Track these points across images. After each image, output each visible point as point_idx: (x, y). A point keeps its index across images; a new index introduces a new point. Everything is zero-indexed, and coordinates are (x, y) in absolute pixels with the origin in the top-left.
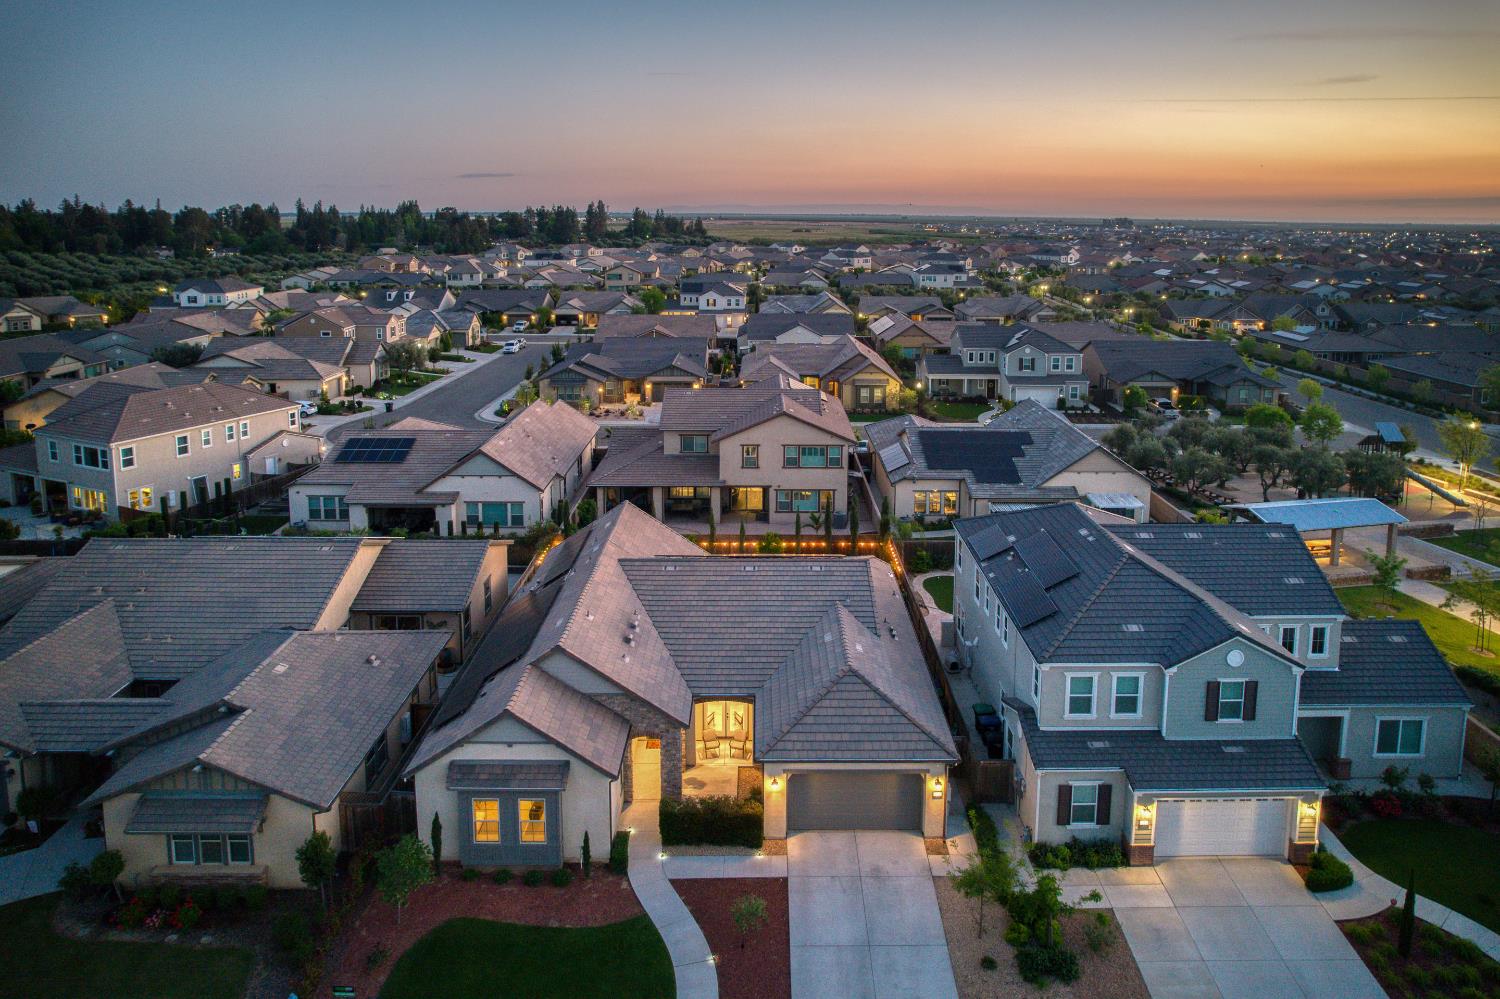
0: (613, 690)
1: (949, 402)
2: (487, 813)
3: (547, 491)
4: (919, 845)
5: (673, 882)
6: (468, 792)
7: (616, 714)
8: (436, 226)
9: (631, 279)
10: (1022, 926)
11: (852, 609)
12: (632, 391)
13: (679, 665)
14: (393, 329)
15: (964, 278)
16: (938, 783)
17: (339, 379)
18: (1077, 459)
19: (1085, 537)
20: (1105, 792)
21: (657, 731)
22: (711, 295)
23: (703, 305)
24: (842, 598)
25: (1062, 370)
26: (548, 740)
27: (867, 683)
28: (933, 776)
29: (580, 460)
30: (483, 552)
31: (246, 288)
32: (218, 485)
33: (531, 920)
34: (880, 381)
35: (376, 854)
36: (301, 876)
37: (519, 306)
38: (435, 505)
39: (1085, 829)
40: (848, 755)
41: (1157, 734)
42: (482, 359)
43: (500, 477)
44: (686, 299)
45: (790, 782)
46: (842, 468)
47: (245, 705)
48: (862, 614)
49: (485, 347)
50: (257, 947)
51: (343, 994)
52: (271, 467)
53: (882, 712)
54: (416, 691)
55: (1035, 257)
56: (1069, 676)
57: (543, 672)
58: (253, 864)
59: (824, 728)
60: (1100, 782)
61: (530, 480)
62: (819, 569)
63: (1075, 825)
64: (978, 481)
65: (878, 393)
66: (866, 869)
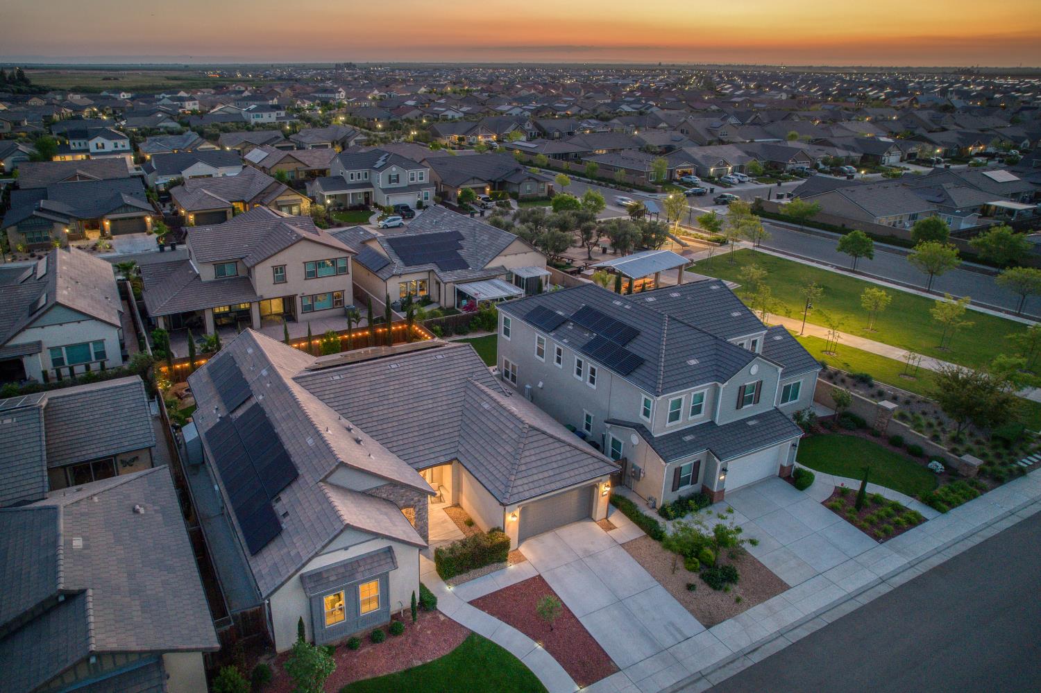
0: (379, 483)
1: (341, 211)
4: (596, 527)
5: (471, 603)
7: (384, 500)
10: (692, 559)
11: (481, 381)
12: (91, 228)
15: (280, 113)
16: (605, 486)
18: (505, 247)
19: (621, 306)
20: (696, 467)
21: (412, 503)
22: (100, 140)
23: (93, 149)
24: (470, 375)
25: (417, 181)
26: (377, 536)
28: (603, 483)
33: (401, 667)
34: (295, 200)
38: (22, 356)
39: (686, 490)
40: (558, 485)
41: (712, 423)
43: (79, 322)
44: (73, 144)
45: (521, 514)
46: (348, 273)
47: (82, 587)
55: (317, 95)
56: (670, 401)
57: (330, 484)
59: (535, 471)
60: (694, 462)
61: (107, 320)
62: (441, 357)
63: (681, 489)
64: (442, 270)
65: (295, 210)
66: (580, 553)
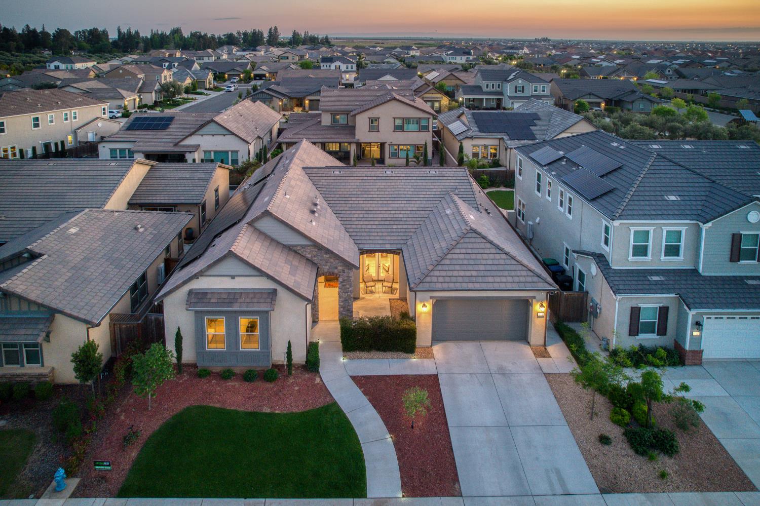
0: (304, 242)
2: (216, 330)
3: (253, 144)
4: (528, 351)
5: (354, 378)
6: (201, 312)
7: (307, 259)
8: (190, 40)
9: (294, 59)
10: (623, 409)
11: (460, 196)
12: (297, 106)
13: (347, 230)
14: (165, 76)
15: (471, 58)
16: (542, 306)
17: (135, 100)
18: (571, 125)
19: (617, 147)
20: (664, 312)
21: (336, 271)
22: (338, 63)
23: (333, 69)
24: (452, 190)
25: (540, 92)
26: (261, 273)
27: (484, 238)
28: (538, 301)
29: (271, 132)
30: (214, 170)
31: (87, 62)
32: (56, 144)
33: (249, 408)
34: (437, 98)
35: (133, 357)
36: (75, 375)
37: (234, 70)
38: (186, 152)
39: (649, 339)
41: (695, 271)
42: (214, 94)
43: (224, 135)
44: (323, 66)
45: (435, 306)
46: (429, 131)
47: (43, 252)
48: (467, 199)
49: (216, 89)
50: (40, 429)
51: (102, 467)
52: (91, 137)
53: (498, 256)
54: (168, 249)
55: (505, 51)
56: (633, 229)
57: (256, 229)
58: (43, 365)
59: (457, 267)
60: (661, 305)
61: (243, 137)
62: (434, 173)
63: (642, 336)
64: (511, 139)
65: (437, 105)
66: (493, 368)
